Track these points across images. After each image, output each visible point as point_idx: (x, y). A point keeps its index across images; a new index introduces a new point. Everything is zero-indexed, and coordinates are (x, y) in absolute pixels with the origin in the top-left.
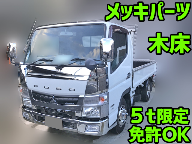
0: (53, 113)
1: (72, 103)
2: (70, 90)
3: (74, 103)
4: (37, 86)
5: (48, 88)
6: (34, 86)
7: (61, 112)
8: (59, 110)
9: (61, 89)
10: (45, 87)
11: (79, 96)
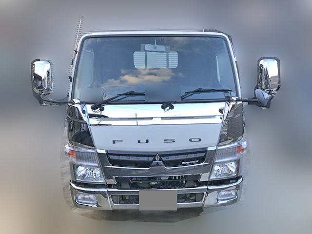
0: (153, 183)
1: (194, 162)
2: (192, 140)
3: (198, 161)
4: (121, 141)
5: (147, 141)
6: (114, 142)
7: (169, 179)
8: (165, 178)
9: (174, 141)
10: (139, 142)
11: (207, 148)
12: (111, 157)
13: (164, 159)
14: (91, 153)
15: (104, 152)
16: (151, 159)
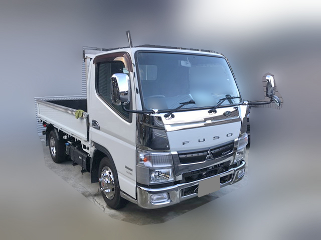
0: (204, 174)
2: (228, 135)
3: (230, 151)
4: (188, 142)
5: (204, 140)
6: (184, 144)
9: (219, 138)
10: (199, 141)
11: (234, 140)
12: (181, 156)
13: (213, 152)
14: (166, 155)
15: (176, 153)
16: (205, 153)
